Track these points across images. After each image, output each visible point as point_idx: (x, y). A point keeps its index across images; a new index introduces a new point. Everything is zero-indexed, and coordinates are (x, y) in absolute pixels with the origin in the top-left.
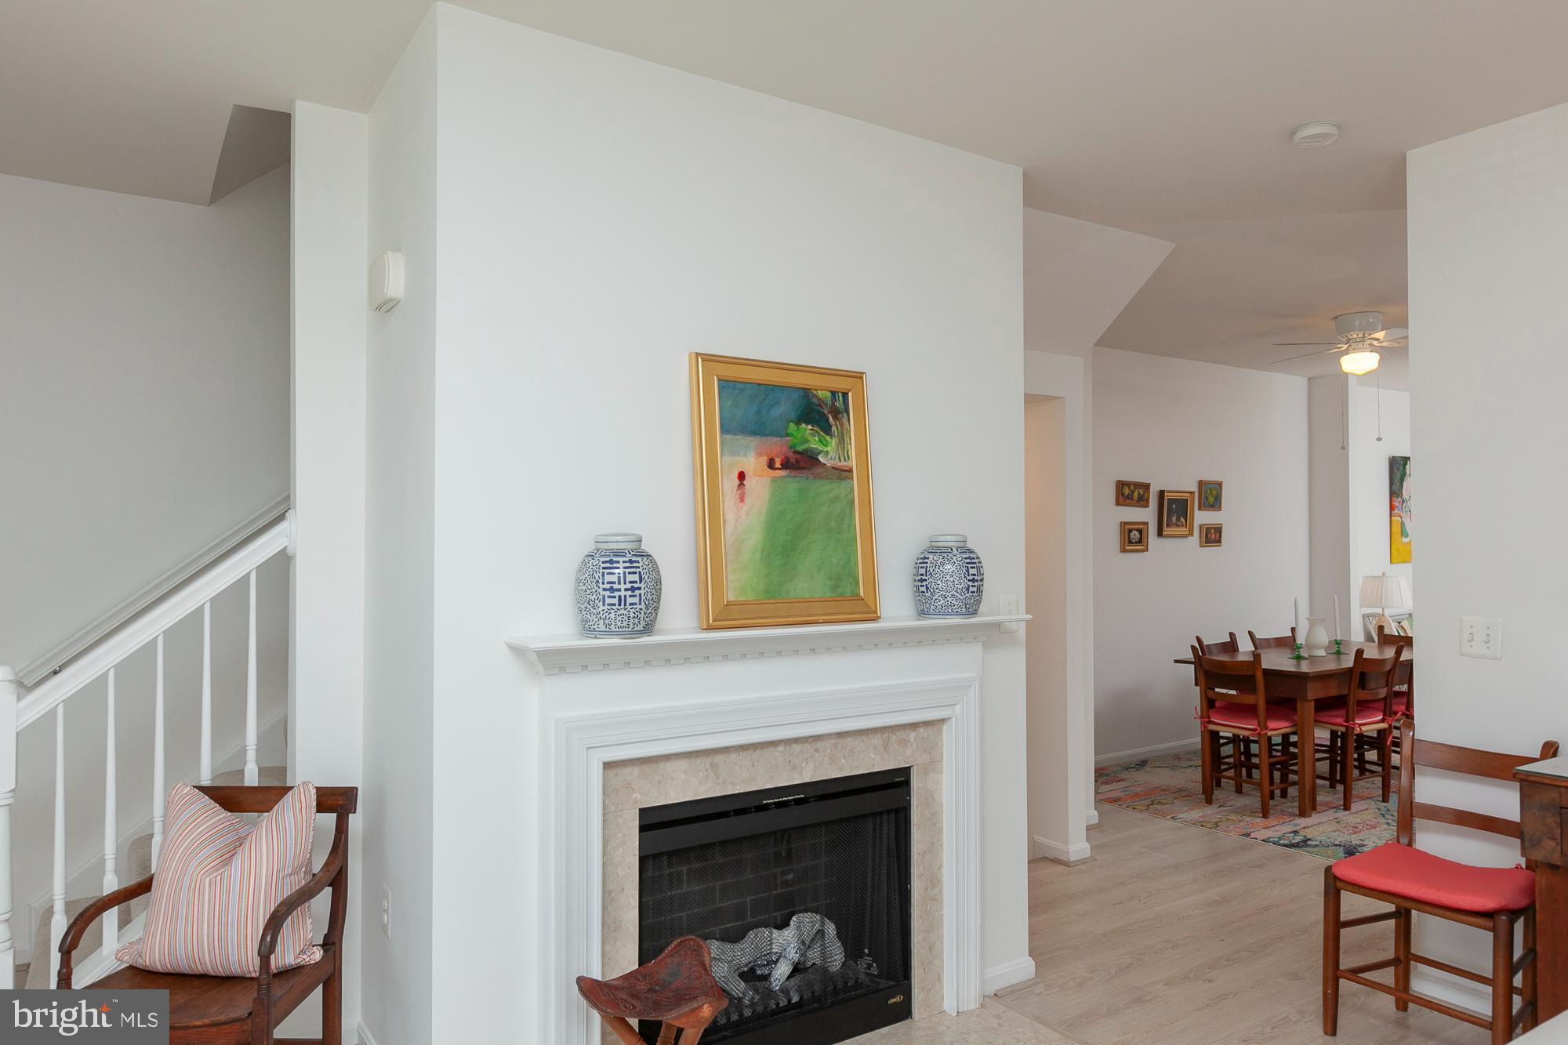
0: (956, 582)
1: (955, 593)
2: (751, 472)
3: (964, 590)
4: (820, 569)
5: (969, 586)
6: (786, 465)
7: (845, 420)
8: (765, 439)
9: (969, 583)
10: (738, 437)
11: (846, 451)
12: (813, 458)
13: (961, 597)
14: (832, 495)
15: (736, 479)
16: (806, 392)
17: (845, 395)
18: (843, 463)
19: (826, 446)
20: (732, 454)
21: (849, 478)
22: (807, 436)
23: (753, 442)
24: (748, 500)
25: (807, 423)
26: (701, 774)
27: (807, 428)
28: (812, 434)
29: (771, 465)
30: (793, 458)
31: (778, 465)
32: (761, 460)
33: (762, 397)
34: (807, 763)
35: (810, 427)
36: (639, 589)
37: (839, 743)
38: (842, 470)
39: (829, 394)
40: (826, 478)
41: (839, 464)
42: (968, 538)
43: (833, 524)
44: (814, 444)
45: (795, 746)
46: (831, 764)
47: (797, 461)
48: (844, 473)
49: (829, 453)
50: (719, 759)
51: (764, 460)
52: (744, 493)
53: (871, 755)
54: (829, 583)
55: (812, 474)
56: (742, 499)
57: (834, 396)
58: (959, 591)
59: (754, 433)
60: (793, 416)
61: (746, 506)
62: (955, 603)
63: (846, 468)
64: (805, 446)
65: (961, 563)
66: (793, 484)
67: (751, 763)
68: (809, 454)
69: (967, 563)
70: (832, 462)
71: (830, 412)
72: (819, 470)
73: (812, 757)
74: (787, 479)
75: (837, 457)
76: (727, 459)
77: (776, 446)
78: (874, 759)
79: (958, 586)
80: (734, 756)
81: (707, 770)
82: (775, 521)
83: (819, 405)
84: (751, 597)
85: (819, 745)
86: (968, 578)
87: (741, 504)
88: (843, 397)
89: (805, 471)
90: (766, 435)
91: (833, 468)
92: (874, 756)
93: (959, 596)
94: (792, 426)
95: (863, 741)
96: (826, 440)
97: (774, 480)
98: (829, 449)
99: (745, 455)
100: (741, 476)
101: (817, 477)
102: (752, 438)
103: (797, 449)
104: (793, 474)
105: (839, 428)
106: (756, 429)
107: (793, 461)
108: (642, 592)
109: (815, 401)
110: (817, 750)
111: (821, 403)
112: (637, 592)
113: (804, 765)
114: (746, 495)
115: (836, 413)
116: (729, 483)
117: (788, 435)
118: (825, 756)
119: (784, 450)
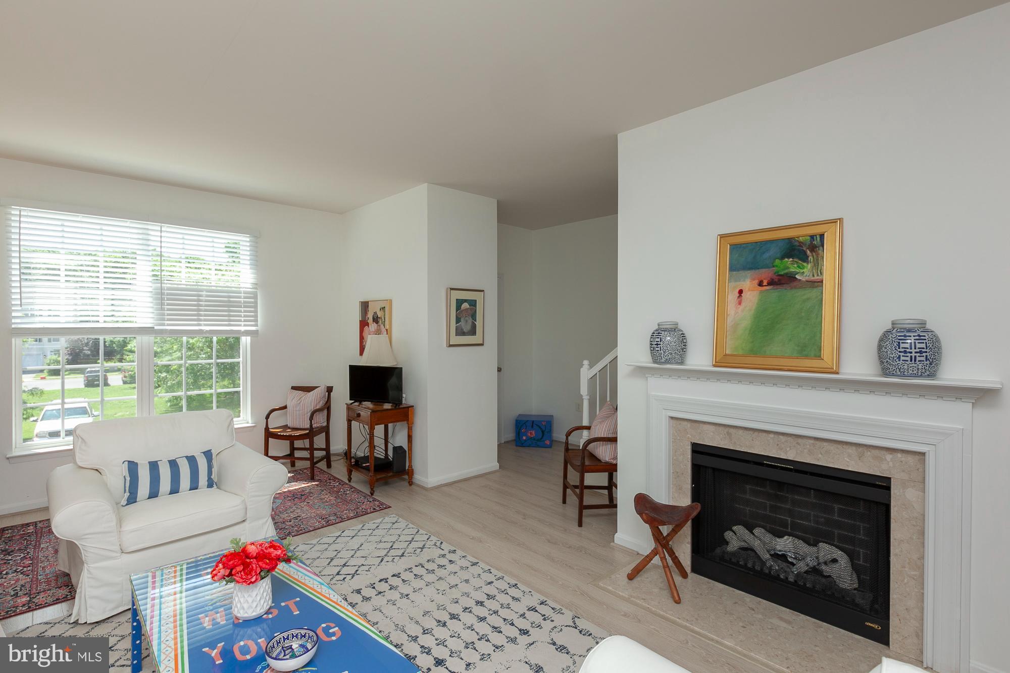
0: (889, 353)
1: (889, 361)
2: (747, 289)
3: (895, 358)
4: (790, 340)
5: (900, 356)
6: (771, 283)
7: (820, 252)
8: (757, 270)
9: (899, 354)
10: (740, 272)
11: (819, 269)
12: (793, 277)
13: (893, 363)
14: (805, 297)
15: (737, 294)
16: (790, 240)
17: (822, 236)
18: (816, 277)
19: (803, 269)
20: (736, 281)
21: (820, 286)
22: (790, 265)
23: (749, 273)
24: (743, 304)
25: (789, 258)
26: (722, 435)
27: (788, 261)
28: (792, 264)
29: (760, 284)
30: (776, 279)
31: (765, 283)
32: (754, 282)
33: (758, 249)
34: (790, 449)
35: (791, 259)
36: (660, 344)
37: (816, 444)
38: (815, 282)
39: (809, 238)
40: (800, 288)
41: (813, 278)
42: (927, 322)
43: (803, 314)
44: (793, 269)
45: (781, 437)
46: (810, 455)
47: (779, 280)
48: (816, 284)
49: (805, 272)
50: (732, 431)
51: (756, 282)
52: (741, 300)
53: (845, 459)
54: (796, 348)
55: (790, 286)
56: (740, 303)
57: (813, 238)
58: (891, 359)
59: (750, 269)
60: (778, 255)
61: (741, 307)
62: (890, 367)
63: (818, 280)
64: (786, 271)
65: (894, 339)
66: (774, 294)
67: (751, 438)
68: (789, 275)
69: (899, 340)
70: (807, 278)
71: (808, 249)
72: (795, 284)
73: (795, 446)
74: (772, 291)
75: (811, 274)
76: (733, 284)
77: (765, 274)
78: (848, 462)
79: (891, 355)
80: (741, 432)
81: (725, 434)
82: (760, 313)
83: (800, 246)
84: (741, 352)
85: (800, 441)
86: (899, 350)
87: (739, 306)
88: (820, 237)
89: (785, 285)
90: (758, 269)
91: (807, 281)
92: (848, 460)
93: (892, 363)
94: (777, 262)
95: (838, 448)
96: (803, 266)
97: (761, 292)
98: (805, 270)
99: (744, 281)
100: (741, 292)
101: (795, 287)
102: (749, 272)
103: (779, 273)
104: (775, 288)
105: (815, 257)
106: (752, 266)
107: (776, 280)
108: (661, 346)
109: (797, 244)
110: (798, 443)
111: (801, 244)
112: (659, 346)
113: (788, 449)
114: (743, 301)
115: (813, 248)
116: (732, 297)
117: (774, 267)
118: (804, 449)
119: (770, 275)
